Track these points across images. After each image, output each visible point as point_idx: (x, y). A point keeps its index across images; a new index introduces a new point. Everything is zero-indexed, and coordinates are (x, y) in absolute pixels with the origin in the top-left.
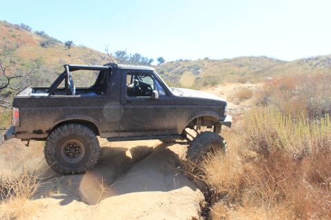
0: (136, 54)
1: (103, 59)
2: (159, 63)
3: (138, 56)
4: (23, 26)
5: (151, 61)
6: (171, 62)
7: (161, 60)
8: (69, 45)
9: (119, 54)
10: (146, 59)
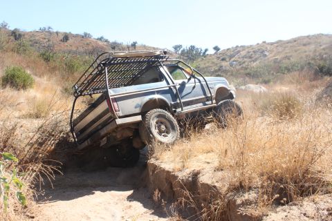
0: (191, 46)
2: (215, 51)
3: (193, 47)
4: (86, 34)
5: (206, 50)
6: (228, 49)
7: (216, 49)
8: (134, 45)
9: (176, 48)
10: (200, 50)
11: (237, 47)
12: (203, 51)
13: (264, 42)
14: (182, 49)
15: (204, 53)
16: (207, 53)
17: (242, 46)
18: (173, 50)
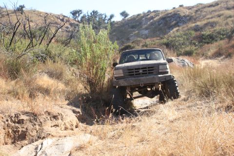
0: (93, 12)
1: (62, 20)
2: (123, 17)
3: (95, 13)
5: (112, 16)
6: (138, 15)
7: (124, 14)
8: (21, 9)
9: (75, 13)
10: (104, 16)
11: (149, 12)
12: (108, 17)
13: (181, 6)
14: (82, 15)
15: (110, 19)
16: (112, 20)
17: (154, 11)
18: (71, 16)
